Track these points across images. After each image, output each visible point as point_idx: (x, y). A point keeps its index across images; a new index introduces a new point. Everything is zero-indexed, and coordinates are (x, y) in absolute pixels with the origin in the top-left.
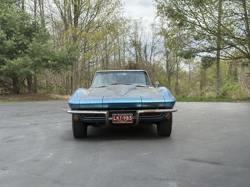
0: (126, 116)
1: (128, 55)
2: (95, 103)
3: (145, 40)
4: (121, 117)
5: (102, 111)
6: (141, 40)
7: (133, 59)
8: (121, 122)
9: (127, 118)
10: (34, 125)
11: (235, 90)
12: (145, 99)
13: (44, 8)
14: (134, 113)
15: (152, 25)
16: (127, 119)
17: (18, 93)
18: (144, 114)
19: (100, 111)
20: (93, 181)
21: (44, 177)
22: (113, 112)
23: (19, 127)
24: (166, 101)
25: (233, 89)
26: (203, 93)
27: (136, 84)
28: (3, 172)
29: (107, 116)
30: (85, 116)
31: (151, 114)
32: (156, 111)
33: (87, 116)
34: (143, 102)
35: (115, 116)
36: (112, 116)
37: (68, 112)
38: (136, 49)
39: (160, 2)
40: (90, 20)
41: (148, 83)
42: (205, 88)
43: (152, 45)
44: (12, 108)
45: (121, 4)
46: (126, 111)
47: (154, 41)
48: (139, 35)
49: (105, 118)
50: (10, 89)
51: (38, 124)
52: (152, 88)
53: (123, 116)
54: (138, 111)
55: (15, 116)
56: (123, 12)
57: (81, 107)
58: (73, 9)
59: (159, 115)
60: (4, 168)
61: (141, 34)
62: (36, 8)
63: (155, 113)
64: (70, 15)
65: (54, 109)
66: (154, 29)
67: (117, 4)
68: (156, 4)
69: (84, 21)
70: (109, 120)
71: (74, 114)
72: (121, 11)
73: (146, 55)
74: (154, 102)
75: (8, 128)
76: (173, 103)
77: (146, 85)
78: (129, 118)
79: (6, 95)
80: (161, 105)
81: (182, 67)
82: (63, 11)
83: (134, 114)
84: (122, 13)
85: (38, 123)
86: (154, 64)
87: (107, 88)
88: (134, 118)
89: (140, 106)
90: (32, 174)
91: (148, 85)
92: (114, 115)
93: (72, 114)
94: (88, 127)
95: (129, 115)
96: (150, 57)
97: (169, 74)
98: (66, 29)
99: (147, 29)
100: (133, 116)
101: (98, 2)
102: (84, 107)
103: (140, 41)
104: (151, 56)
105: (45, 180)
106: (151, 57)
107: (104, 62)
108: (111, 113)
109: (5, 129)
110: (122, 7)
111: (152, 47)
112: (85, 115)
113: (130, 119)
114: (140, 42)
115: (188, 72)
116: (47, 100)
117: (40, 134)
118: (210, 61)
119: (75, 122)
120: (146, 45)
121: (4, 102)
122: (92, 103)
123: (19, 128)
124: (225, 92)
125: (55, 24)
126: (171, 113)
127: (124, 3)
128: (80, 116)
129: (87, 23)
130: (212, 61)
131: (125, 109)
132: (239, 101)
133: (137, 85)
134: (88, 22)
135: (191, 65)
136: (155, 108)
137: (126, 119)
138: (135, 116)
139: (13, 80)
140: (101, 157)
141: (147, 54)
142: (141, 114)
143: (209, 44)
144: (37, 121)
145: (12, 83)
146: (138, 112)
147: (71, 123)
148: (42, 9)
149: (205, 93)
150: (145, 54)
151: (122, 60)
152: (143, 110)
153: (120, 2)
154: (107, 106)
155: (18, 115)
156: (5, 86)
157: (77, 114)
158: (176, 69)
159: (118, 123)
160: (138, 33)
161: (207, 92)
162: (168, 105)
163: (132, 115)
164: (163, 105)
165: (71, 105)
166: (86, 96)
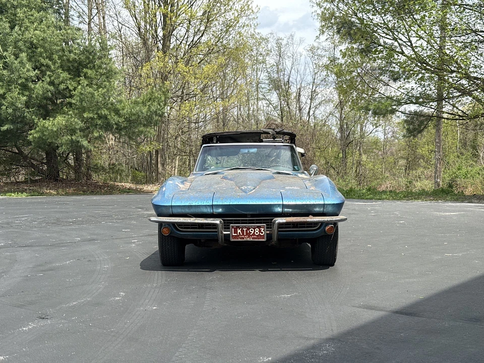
0: (254, 229)
1: (265, 108)
3: (299, 79)
4: (245, 229)
5: (212, 219)
6: (291, 79)
7: (275, 114)
8: (245, 239)
9: (256, 231)
10: (90, 240)
11: (473, 177)
12: (288, 198)
13: (106, 18)
14: (268, 222)
15: (312, 49)
16: (257, 233)
17: (56, 180)
18: (287, 224)
19: (208, 219)
20: (193, 339)
21: (112, 332)
22: (232, 220)
23: (61, 245)
24: (326, 202)
25: (469, 176)
26: (410, 182)
27: (275, 169)
28: (42, 323)
29: (220, 226)
30: (182, 228)
31: (300, 224)
32: (308, 220)
33: (185, 228)
34: (284, 203)
35: (234, 228)
36: (229, 228)
37: (152, 219)
38: (279, 95)
39: (327, 8)
40: (193, 40)
41: (296, 167)
42: (414, 172)
43: (311, 88)
44: (47, 208)
45: (253, 11)
46: (254, 220)
47: (316, 81)
48: (286, 68)
49: (216, 232)
50: (41, 172)
51: (94, 240)
52: (303, 176)
53: (248, 229)
54: (276, 219)
55: (53, 223)
56: (256, 24)
57: (175, 211)
58: (161, 19)
59: (314, 227)
60: (44, 316)
61: (292, 68)
62: (92, 18)
63: (307, 224)
64: (156, 32)
65: (123, 211)
66: (316, 56)
67: (243, 10)
68: (319, 12)
69: (181, 42)
70: (224, 234)
71: (161, 224)
72: (251, 23)
73: (300, 107)
74: (304, 203)
75: (44, 246)
76: (339, 206)
77: (294, 170)
78: (260, 231)
79: (34, 182)
80: (317, 209)
81: (371, 131)
82: (143, 24)
83: (270, 225)
84: (253, 27)
85: (95, 237)
86: (315, 126)
87: (222, 176)
88: (268, 232)
89: (279, 210)
90: (91, 326)
91: (296, 170)
92: (232, 226)
93: (158, 224)
94: (187, 247)
95: (259, 227)
96: (307, 111)
97: (344, 146)
98: (148, 58)
99: (303, 57)
100: (267, 228)
101: (208, 7)
102: (179, 211)
103: (289, 80)
104: (310, 109)
105: (114, 336)
106: (309, 112)
107: (218, 122)
108: (227, 223)
109: (37, 248)
110: (253, 16)
111: (312, 92)
112: (182, 225)
113: (262, 233)
114: (288, 82)
115: (382, 140)
116: (111, 193)
117: (101, 259)
118: (422, 122)
119: (162, 239)
120: (300, 89)
121: (30, 196)
122: (194, 204)
123: (63, 246)
124: (453, 180)
125: (127, 48)
126: (335, 224)
127: (257, 8)
128: (172, 227)
129: (187, 46)
130: (425, 123)
131: (252, 216)
132: (477, 200)
133: (276, 171)
134: (189, 45)
135: (387, 128)
136: (307, 215)
137: (254, 234)
138: (271, 228)
139: (47, 154)
140: (208, 299)
141: (302, 106)
142: (281, 225)
143: (419, 89)
144: (95, 234)
145: (45, 161)
146: (275, 221)
147: (156, 239)
148: (102, 19)
149: (414, 182)
150: (298, 105)
151: (254, 116)
152: (285, 218)
153: (250, 7)
154: (220, 210)
155: (58, 222)
156: (32, 165)
157: (167, 224)
158: (357, 136)
159: (240, 240)
160: (284, 65)
161: (417, 181)
162: (330, 209)
163: (265, 227)
164: (322, 209)
165: (157, 207)
166: (183, 191)
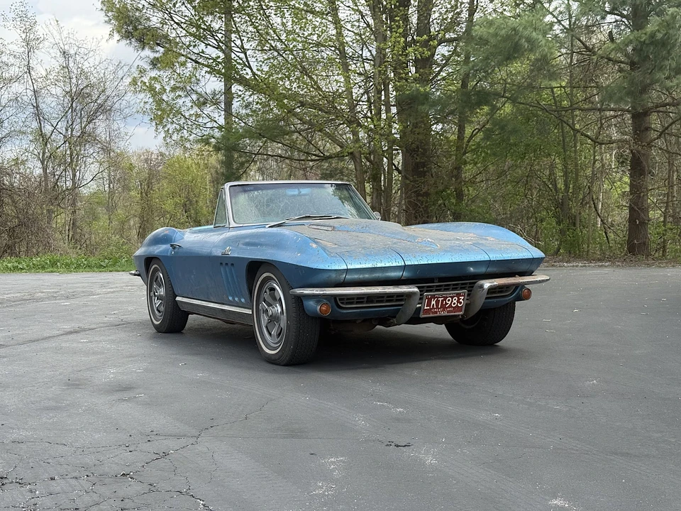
0: (452, 298)
2: (388, 265)
4: (441, 299)
8: (438, 314)
9: (455, 301)
16: (454, 304)
30: (345, 303)
34: (492, 259)
35: (428, 298)
36: (422, 299)
46: (442, 286)
53: (445, 298)
54: (482, 282)
57: (349, 277)
70: (416, 308)
74: (513, 258)
78: (458, 301)
83: (472, 290)
88: (468, 302)
89: (483, 269)
92: (426, 296)
95: (458, 295)
102: (356, 277)
108: (422, 291)
112: (347, 299)
113: (461, 303)
122: (379, 265)
128: (334, 303)
131: (441, 280)
137: (450, 306)
146: (483, 284)
157: (326, 299)
159: (431, 315)
163: (466, 295)
